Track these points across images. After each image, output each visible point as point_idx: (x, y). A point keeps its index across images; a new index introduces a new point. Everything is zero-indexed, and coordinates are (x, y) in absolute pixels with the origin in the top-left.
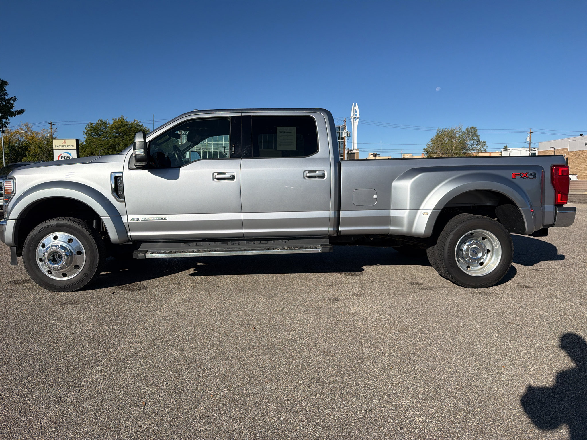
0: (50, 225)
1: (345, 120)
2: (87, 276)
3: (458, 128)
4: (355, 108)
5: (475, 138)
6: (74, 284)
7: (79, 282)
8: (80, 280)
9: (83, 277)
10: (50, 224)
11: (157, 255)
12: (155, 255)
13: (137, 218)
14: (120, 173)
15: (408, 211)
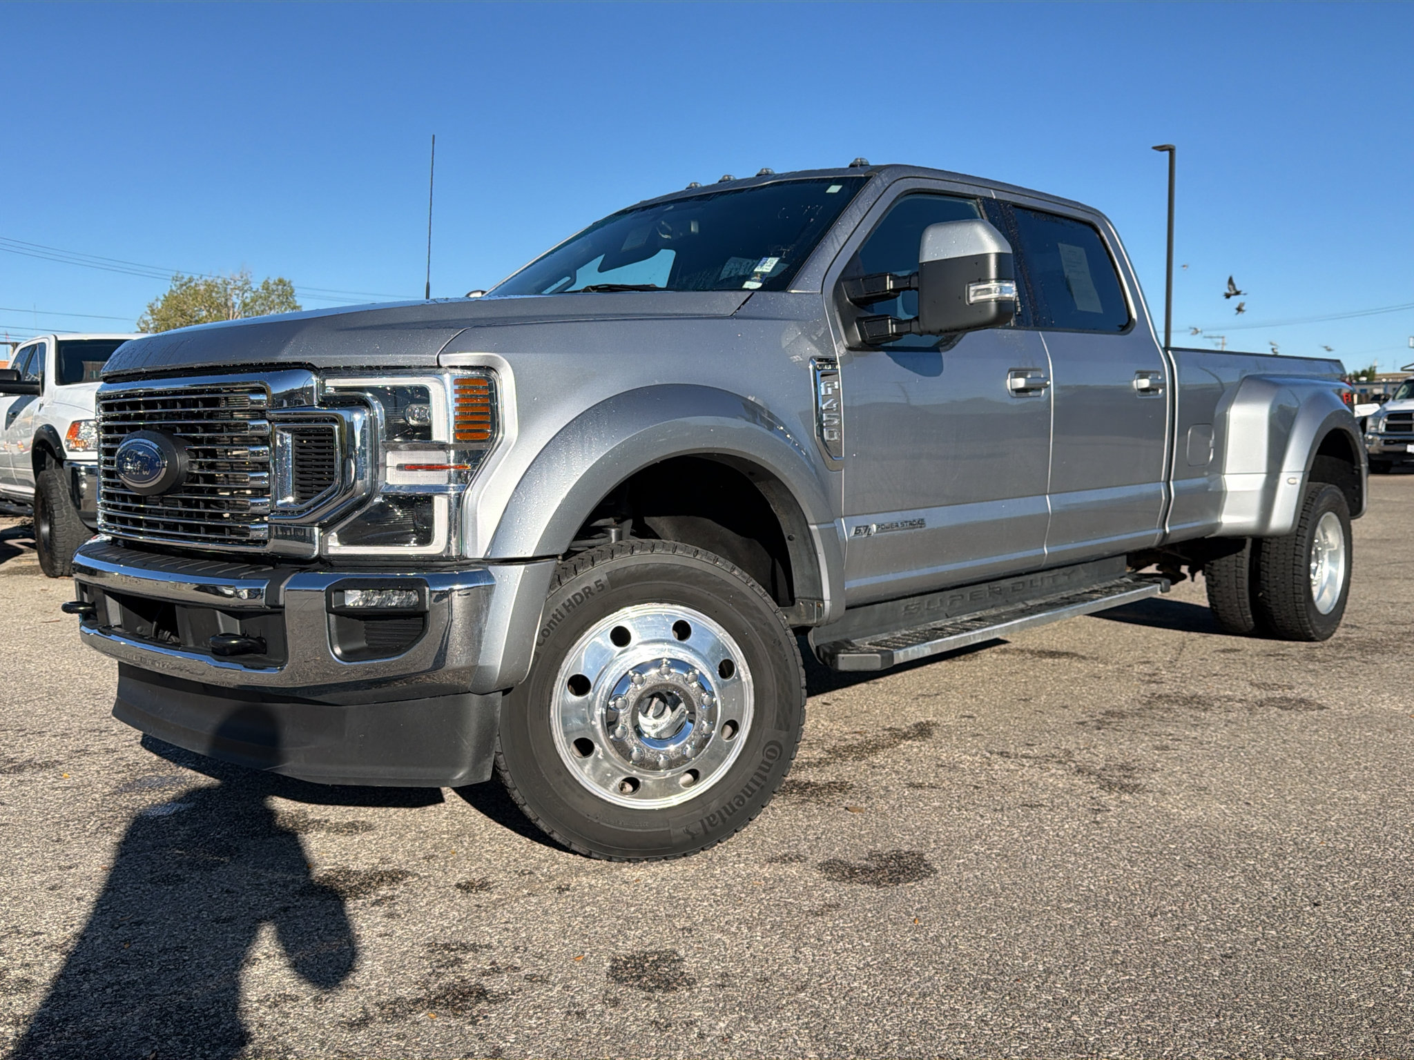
0: (584, 590)
2: (778, 750)
6: (738, 804)
7: (755, 787)
8: (755, 778)
9: (763, 762)
10: (584, 586)
11: (915, 648)
12: (910, 649)
13: (867, 527)
14: (831, 361)
15: (1264, 476)
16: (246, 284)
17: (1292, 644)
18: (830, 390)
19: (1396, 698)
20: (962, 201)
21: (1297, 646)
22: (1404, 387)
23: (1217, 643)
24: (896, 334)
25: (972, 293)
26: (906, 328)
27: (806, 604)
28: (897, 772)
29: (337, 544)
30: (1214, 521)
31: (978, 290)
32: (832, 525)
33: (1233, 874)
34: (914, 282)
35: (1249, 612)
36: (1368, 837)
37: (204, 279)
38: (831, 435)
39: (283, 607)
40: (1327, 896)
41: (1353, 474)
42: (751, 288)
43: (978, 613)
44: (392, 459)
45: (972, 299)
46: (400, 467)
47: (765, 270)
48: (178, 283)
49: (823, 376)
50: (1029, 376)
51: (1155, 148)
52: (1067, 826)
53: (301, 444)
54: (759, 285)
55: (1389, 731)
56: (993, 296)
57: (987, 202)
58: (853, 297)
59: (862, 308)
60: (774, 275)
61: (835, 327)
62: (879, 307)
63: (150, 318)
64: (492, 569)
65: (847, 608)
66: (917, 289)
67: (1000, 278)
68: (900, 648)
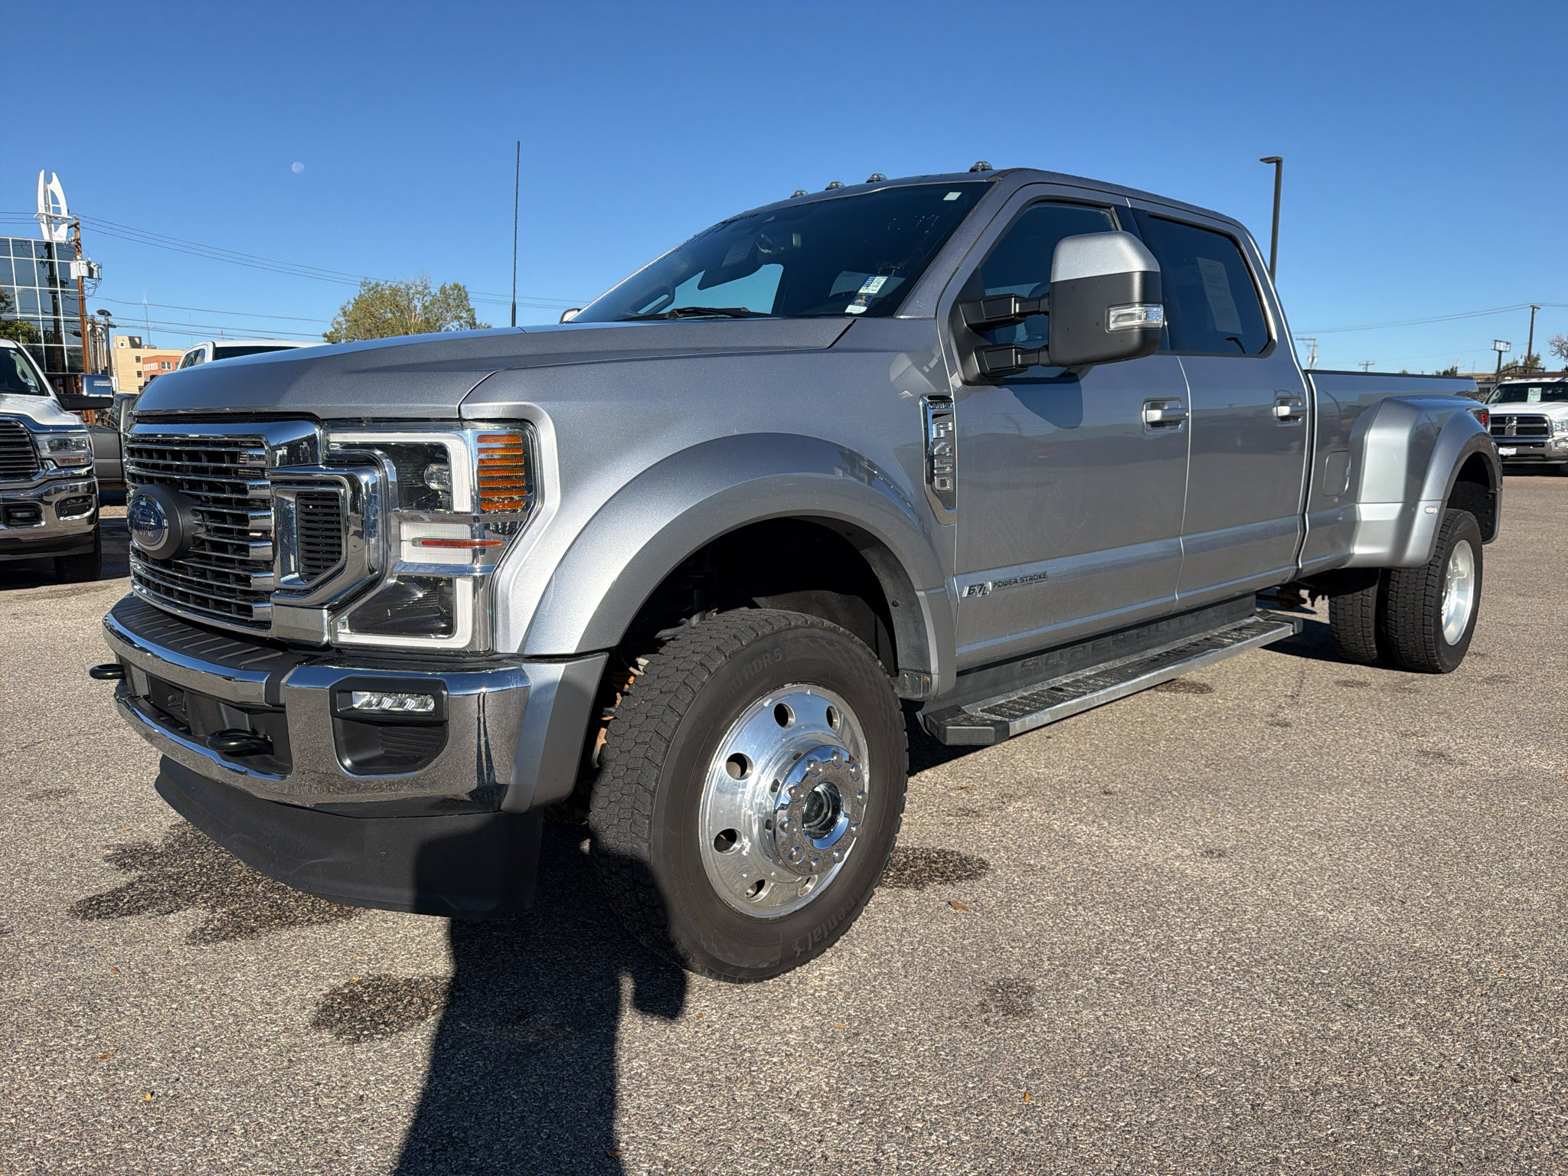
1: (78, 224)
3: (418, 282)
4: (50, 187)
5: (464, 315)
11: (1033, 716)
12: (1027, 719)
13: (982, 585)
14: (945, 399)
15: (1399, 506)
16: (426, 288)
17: (1416, 676)
18: (942, 431)
19: (1543, 753)
20: (1094, 210)
21: (1422, 679)
22: (1498, 391)
23: (1337, 673)
24: (1021, 366)
25: (1112, 319)
26: (1032, 358)
27: (911, 677)
28: (1006, 849)
29: (347, 631)
30: (1347, 553)
31: (1120, 316)
32: (942, 590)
33: (1402, 1021)
34: (1044, 305)
35: (1374, 642)
36: (1554, 963)
37: (389, 284)
38: (943, 483)
39: (284, 706)
40: (1524, 1064)
41: (1487, 498)
42: (854, 312)
43: (1100, 665)
44: (408, 531)
45: (1112, 326)
46: (414, 542)
47: (870, 292)
48: (366, 288)
49: (935, 416)
50: (1166, 408)
51: (1262, 160)
52: (1199, 936)
53: (307, 510)
54: (863, 309)
55: (1546, 799)
56: (1136, 322)
57: (1121, 210)
58: (971, 322)
59: (982, 335)
60: (882, 295)
61: (950, 357)
62: (1001, 333)
63: (343, 319)
64: (526, 666)
65: (959, 674)
66: (1047, 313)
67: (1146, 300)
68: (1016, 717)
